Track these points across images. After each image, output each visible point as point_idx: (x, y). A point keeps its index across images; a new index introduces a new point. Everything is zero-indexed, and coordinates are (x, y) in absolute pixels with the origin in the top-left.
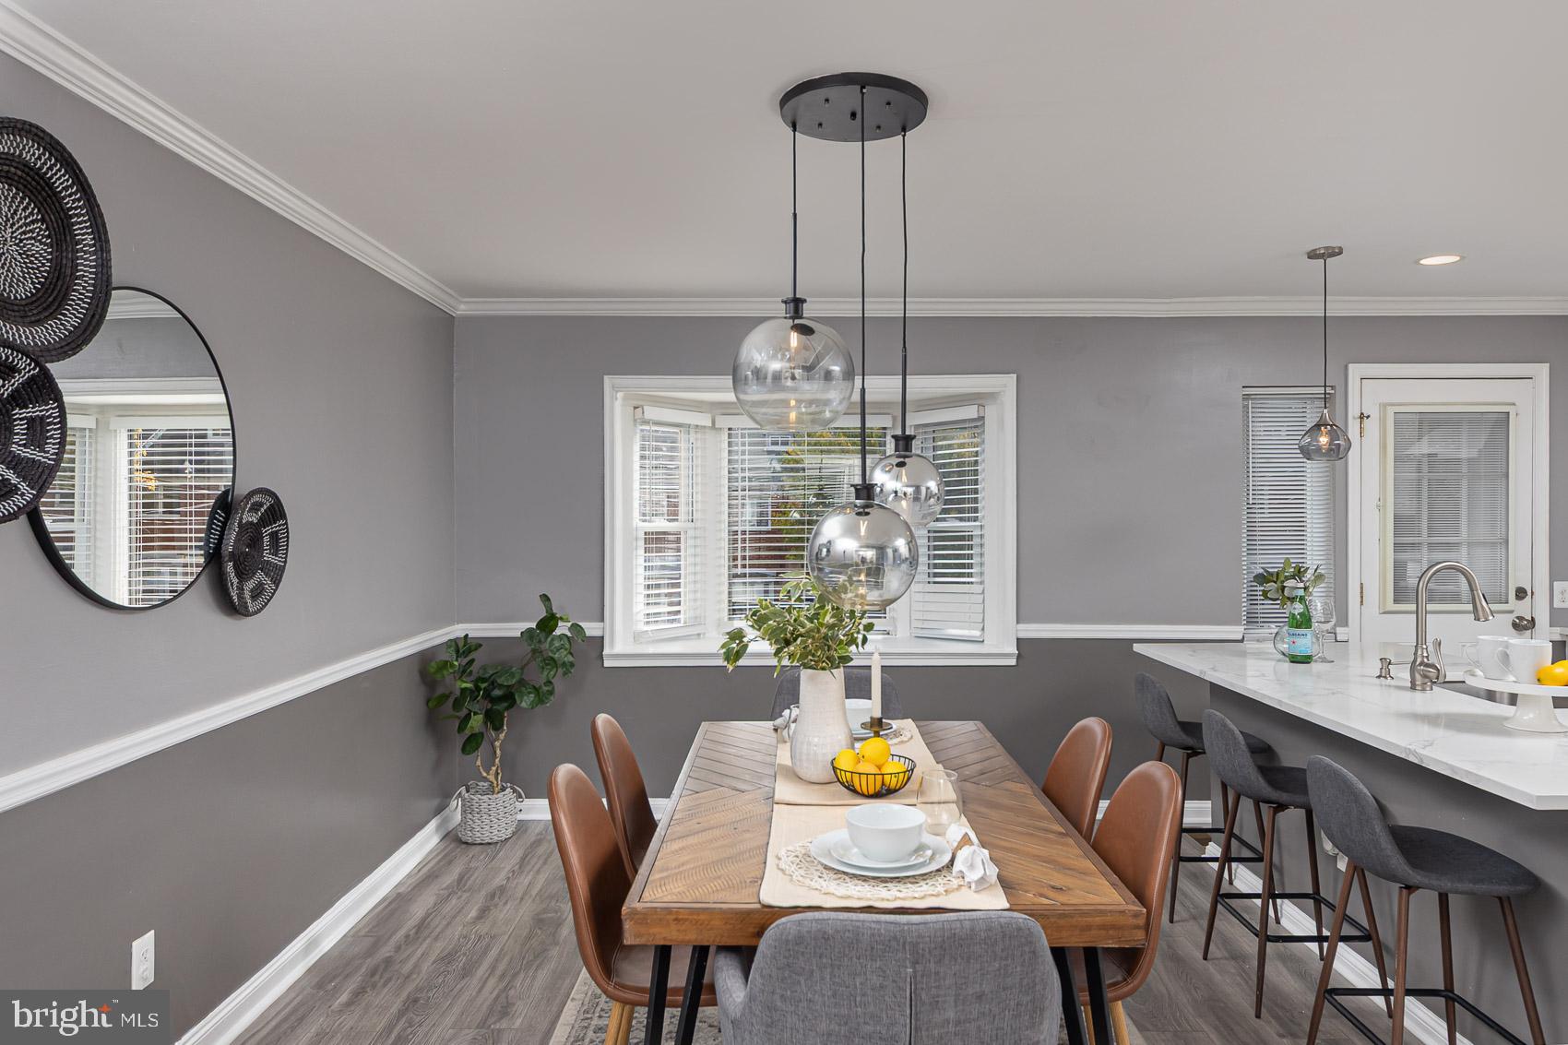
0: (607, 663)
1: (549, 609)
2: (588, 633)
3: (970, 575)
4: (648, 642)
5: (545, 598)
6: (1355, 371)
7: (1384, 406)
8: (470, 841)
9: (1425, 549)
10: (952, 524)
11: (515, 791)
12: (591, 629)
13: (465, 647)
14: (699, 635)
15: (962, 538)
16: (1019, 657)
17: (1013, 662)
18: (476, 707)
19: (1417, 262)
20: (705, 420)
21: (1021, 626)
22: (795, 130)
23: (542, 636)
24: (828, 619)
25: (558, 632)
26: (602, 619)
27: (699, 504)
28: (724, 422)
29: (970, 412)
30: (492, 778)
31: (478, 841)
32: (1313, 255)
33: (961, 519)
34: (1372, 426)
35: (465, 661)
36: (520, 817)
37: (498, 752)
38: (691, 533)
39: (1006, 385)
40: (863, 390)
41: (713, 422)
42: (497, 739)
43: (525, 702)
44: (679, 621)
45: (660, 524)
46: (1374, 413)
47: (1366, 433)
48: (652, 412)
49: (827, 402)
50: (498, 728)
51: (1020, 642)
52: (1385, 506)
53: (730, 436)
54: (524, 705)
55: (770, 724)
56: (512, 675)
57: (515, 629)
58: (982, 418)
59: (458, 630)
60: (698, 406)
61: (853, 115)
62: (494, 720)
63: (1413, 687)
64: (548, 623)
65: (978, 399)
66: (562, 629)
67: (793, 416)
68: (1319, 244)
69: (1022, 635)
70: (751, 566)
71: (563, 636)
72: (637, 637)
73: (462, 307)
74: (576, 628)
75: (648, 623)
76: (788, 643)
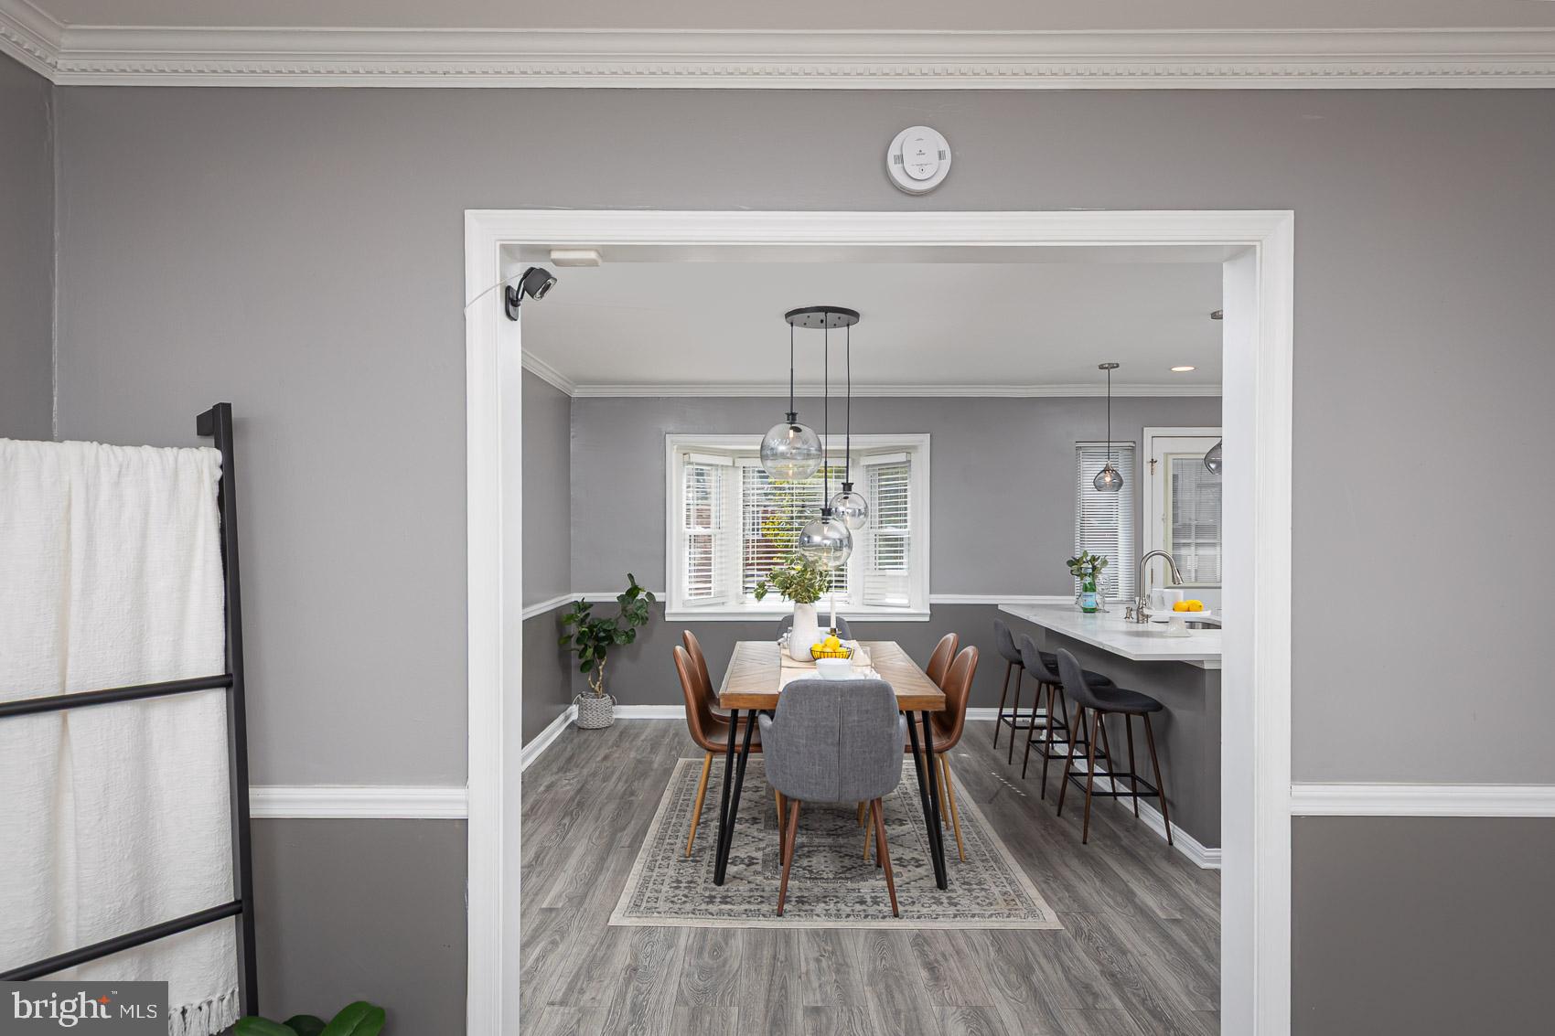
0: (667, 619)
1: (633, 582)
2: (657, 600)
3: (901, 563)
4: (692, 607)
5: (631, 576)
6: (1148, 432)
7: (1167, 454)
8: (586, 727)
9: (1193, 548)
10: (890, 530)
11: (611, 698)
12: (659, 597)
13: (583, 606)
14: (723, 603)
15: (896, 539)
16: (931, 616)
17: (927, 619)
18: (590, 644)
19: (1170, 369)
20: (727, 461)
21: (933, 596)
22: (792, 326)
23: (630, 600)
24: (808, 576)
25: (639, 597)
26: (665, 591)
27: (724, 518)
28: (741, 463)
29: (901, 457)
30: (597, 688)
31: (591, 727)
32: (1101, 367)
33: (896, 527)
34: (1159, 467)
35: (583, 614)
36: (615, 716)
37: (601, 673)
38: (718, 536)
39: (924, 440)
40: (826, 462)
41: (734, 463)
42: (601, 664)
43: (619, 640)
44: (710, 594)
45: (700, 530)
46: (1160, 459)
47: (1155, 471)
48: (695, 458)
49: (809, 466)
50: (601, 658)
51: (932, 606)
52: (1167, 519)
53: (744, 472)
54: (618, 642)
55: (776, 642)
56: (612, 624)
57: (612, 597)
58: (910, 461)
59: (576, 597)
60: (723, 453)
61: (822, 321)
62: (600, 653)
63: (1138, 622)
64: (633, 591)
65: (908, 450)
66: (641, 596)
67: (791, 472)
68: (1106, 361)
69: (934, 602)
70: (758, 558)
71: (643, 599)
72: (685, 603)
73: (576, 391)
74: (649, 595)
75: (691, 595)
76: (788, 588)
